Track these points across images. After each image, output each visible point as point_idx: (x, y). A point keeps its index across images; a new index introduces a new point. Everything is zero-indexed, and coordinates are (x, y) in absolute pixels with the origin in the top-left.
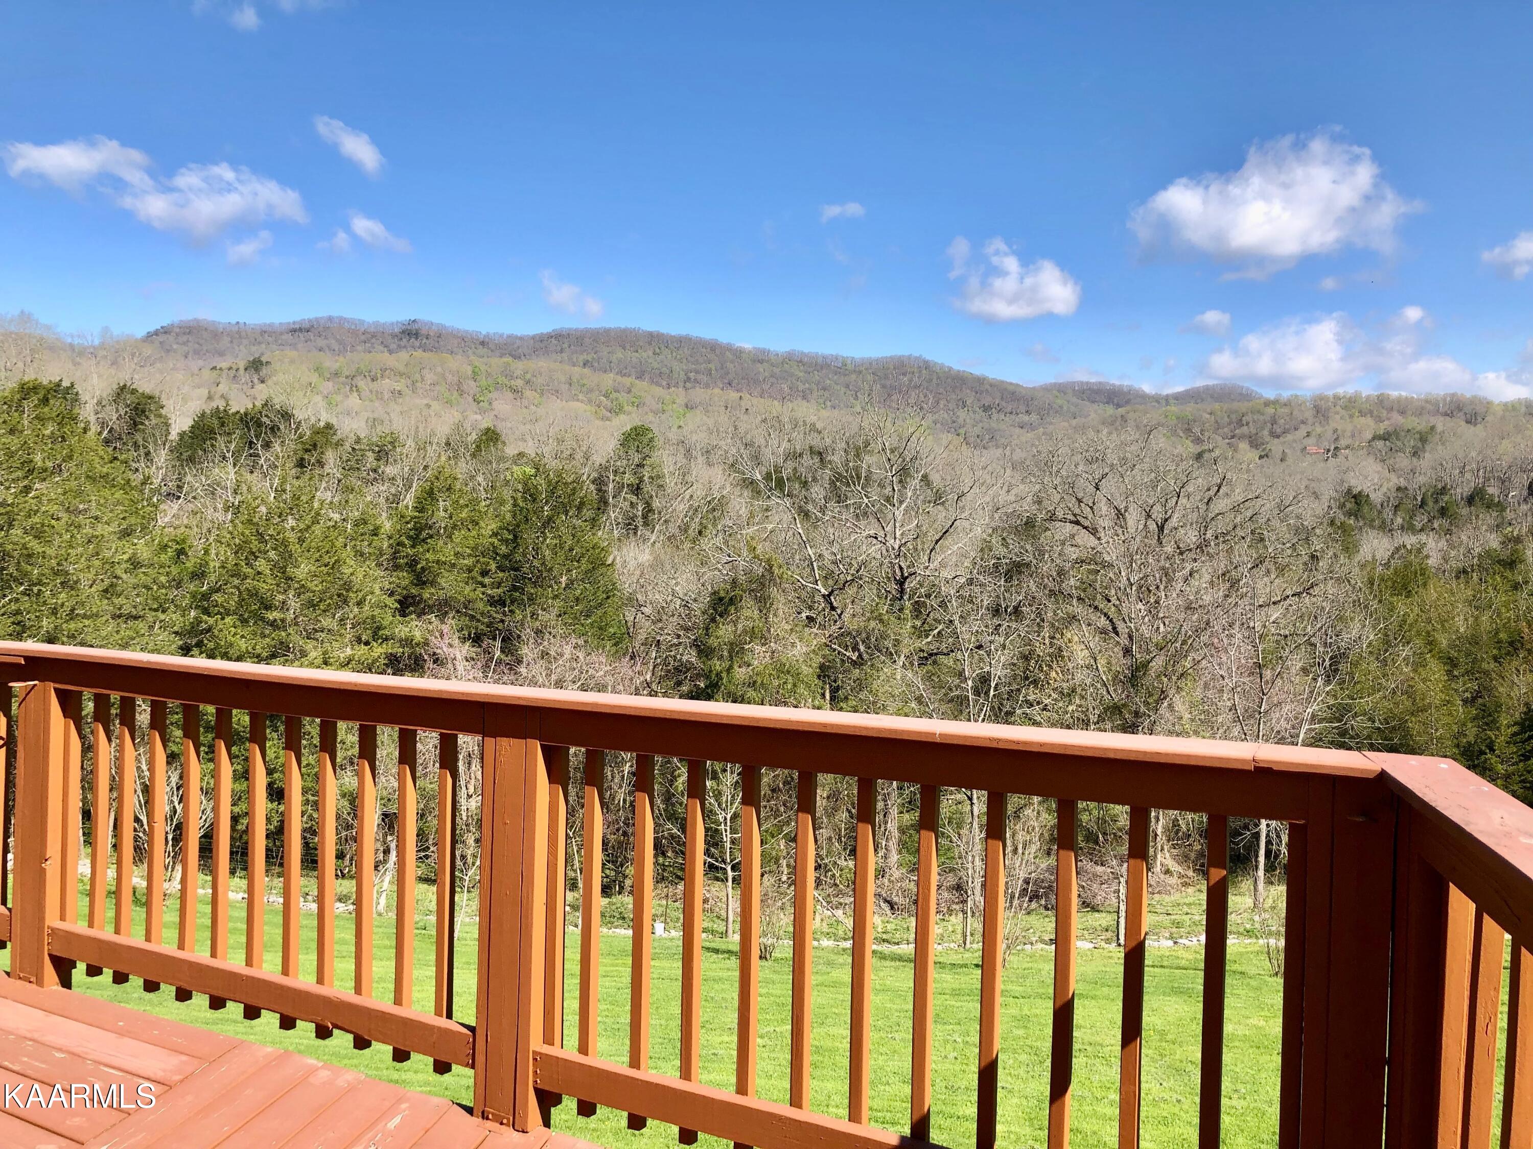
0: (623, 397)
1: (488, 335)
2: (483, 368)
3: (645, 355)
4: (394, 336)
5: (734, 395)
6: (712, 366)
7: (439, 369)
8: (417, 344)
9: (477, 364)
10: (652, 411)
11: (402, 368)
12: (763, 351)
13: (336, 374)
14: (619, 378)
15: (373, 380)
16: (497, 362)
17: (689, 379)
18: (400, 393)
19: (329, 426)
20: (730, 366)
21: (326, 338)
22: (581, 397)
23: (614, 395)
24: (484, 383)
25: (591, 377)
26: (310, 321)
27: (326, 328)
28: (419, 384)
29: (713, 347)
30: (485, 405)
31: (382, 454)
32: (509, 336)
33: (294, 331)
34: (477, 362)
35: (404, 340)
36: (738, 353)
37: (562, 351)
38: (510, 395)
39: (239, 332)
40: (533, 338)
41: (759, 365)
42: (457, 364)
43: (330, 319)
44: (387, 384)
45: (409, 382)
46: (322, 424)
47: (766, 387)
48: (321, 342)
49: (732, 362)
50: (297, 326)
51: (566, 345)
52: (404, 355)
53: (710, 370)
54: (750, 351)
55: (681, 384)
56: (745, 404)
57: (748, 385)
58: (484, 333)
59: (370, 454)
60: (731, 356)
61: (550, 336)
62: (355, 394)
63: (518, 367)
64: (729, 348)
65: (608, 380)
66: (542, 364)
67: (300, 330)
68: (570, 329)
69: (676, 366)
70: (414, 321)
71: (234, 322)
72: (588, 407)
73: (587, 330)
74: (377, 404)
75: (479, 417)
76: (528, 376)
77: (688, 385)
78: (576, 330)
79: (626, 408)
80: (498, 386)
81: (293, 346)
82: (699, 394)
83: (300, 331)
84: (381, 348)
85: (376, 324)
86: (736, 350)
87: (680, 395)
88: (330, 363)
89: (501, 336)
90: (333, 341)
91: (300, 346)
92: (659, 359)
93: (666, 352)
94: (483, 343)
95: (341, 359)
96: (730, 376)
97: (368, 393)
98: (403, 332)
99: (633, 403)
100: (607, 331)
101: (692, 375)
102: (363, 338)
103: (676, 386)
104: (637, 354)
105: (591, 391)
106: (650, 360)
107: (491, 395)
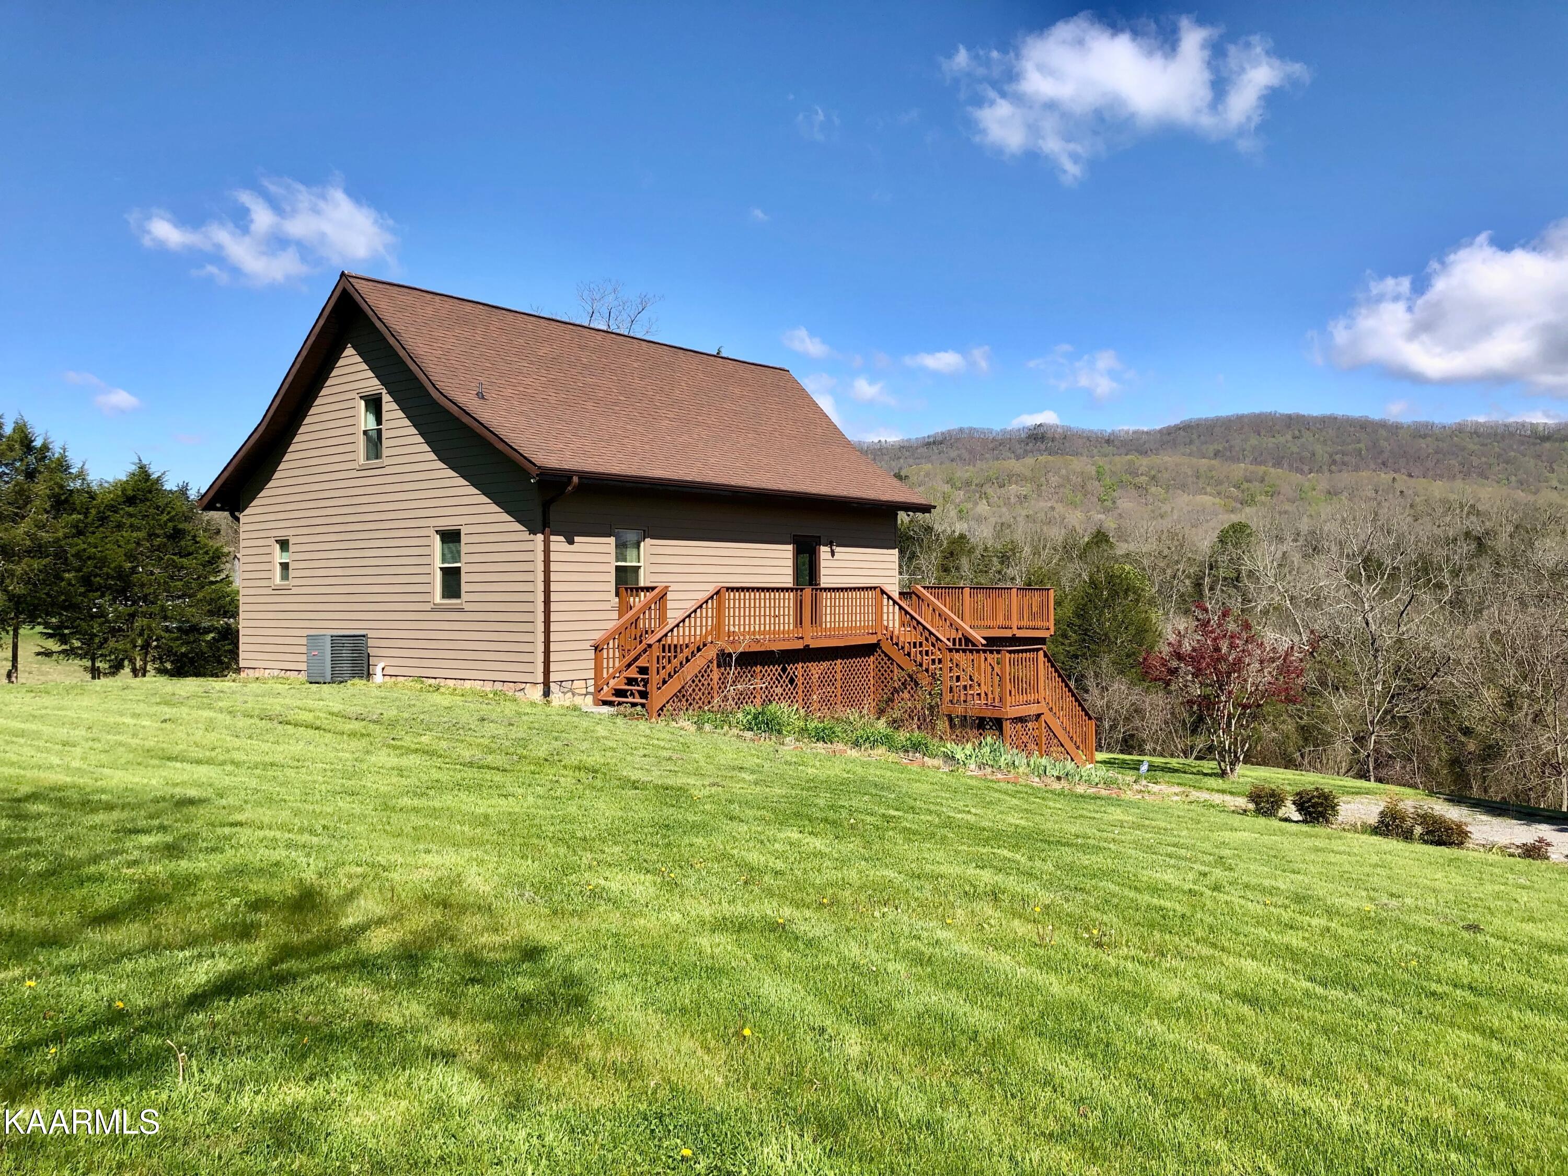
0: (1255, 486)
1: (1113, 433)
2: (1107, 467)
3: (1282, 440)
4: (1020, 441)
5: (1385, 477)
6: (1362, 445)
7: (1064, 472)
8: (1043, 447)
9: (1101, 464)
10: (1288, 500)
11: (1028, 474)
12: (1426, 425)
13: (968, 483)
14: (1252, 468)
15: (1000, 487)
16: (1121, 461)
17: (1334, 462)
18: (1025, 497)
19: (962, 537)
20: (1384, 444)
21: (958, 449)
22: (1208, 489)
23: (1245, 485)
24: (1108, 481)
25: (1221, 468)
26: (943, 434)
27: (957, 440)
28: (1044, 487)
29: (1364, 425)
30: (1108, 504)
31: (1004, 559)
32: (1135, 432)
33: (929, 444)
34: (1101, 461)
35: (1031, 445)
36: (1394, 429)
37: (1191, 442)
38: (1134, 493)
39: (880, 450)
40: (1160, 431)
41: (1421, 440)
42: (1080, 465)
43: (961, 430)
44: (1013, 489)
45: (1035, 487)
46: (957, 534)
47: (1430, 464)
48: (953, 454)
49: (1386, 440)
50: (931, 440)
51: (1195, 436)
52: (1029, 461)
53: (1360, 450)
54: (1409, 426)
55: (1325, 468)
56: (1399, 486)
57: (1407, 463)
58: (1109, 431)
59: (995, 559)
60: (1384, 433)
61: (1177, 428)
62: (984, 501)
63: (1143, 463)
64: (1383, 425)
65: (1239, 469)
66: (1168, 459)
67: (934, 443)
68: (1200, 419)
69: (1319, 449)
70: (1040, 425)
71: (876, 441)
72: (1217, 500)
73: (1218, 419)
74: (1004, 510)
75: (1102, 517)
76: (1153, 473)
77: (1333, 467)
78: (1206, 420)
79: (1258, 498)
80: (1121, 484)
81: (928, 459)
82: (1345, 478)
83: (936, 444)
84: (1009, 455)
85: (1004, 432)
86: (1392, 426)
87: (1323, 482)
88: (963, 472)
89: (1127, 432)
90: (964, 451)
91: (934, 457)
92: (1299, 442)
93: (1307, 435)
94: (1108, 441)
95: (971, 468)
96: (1386, 455)
97: (996, 499)
98: (1029, 437)
99: (1267, 492)
100: (1240, 418)
101: (1338, 457)
102: (991, 446)
103: (1320, 470)
104: (1273, 440)
105: (1219, 483)
106: (1289, 445)
107: (1115, 494)
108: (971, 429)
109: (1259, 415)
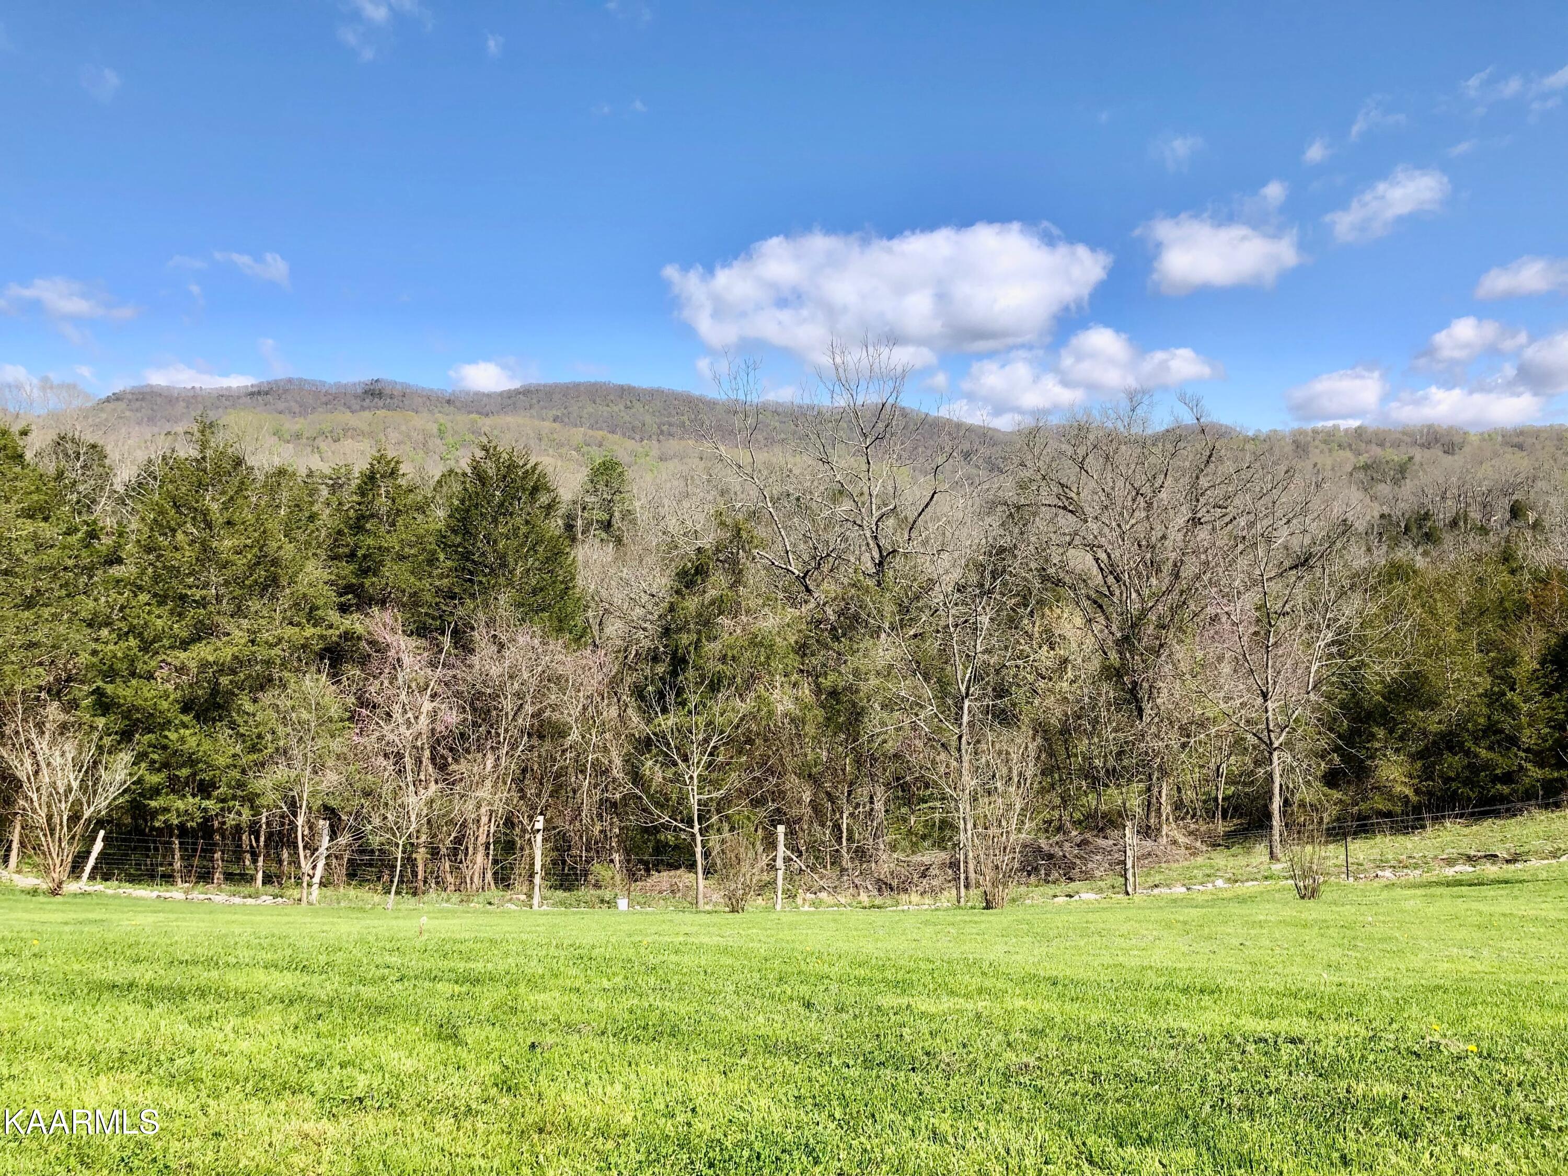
0: (595, 450)
1: (453, 393)
2: (449, 425)
3: (616, 409)
4: (356, 396)
6: (685, 418)
7: (403, 428)
8: (381, 403)
9: (442, 421)
11: (366, 428)
12: (739, 403)
13: (298, 436)
14: (590, 432)
15: (335, 441)
16: (463, 419)
17: (662, 432)
18: (363, 453)
20: (705, 418)
21: (286, 401)
22: (551, 451)
23: (585, 449)
24: (450, 440)
25: (561, 432)
26: (269, 383)
27: (286, 391)
29: (687, 399)
30: (451, 463)
32: (475, 394)
33: (252, 394)
34: (442, 418)
35: (367, 401)
36: (712, 405)
37: (531, 407)
39: (194, 397)
40: (501, 394)
41: (734, 416)
42: (423, 422)
43: (290, 381)
44: (350, 444)
45: (373, 442)
48: (281, 405)
49: (706, 413)
50: (256, 389)
51: (534, 401)
52: (367, 414)
53: (684, 423)
55: (654, 437)
57: (723, 436)
58: (450, 391)
60: (705, 408)
61: (518, 392)
62: (317, 456)
63: (486, 423)
64: (702, 400)
65: (579, 434)
66: (510, 420)
67: (259, 393)
68: (539, 385)
69: (648, 419)
70: (377, 381)
71: (189, 386)
72: (559, 461)
73: (556, 385)
76: (496, 432)
77: (662, 437)
78: (545, 386)
80: (465, 443)
81: (252, 409)
82: (673, 445)
83: (257, 395)
84: (344, 408)
85: (338, 385)
86: (710, 402)
87: (654, 448)
88: (291, 425)
89: (467, 394)
90: (293, 404)
91: (259, 409)
92: (630, 412)
93: (638, 405)
94: (449, 402)
95: (302, 420)
96: (705, 428)
97: (330, 454)
98: (366, 392)
99: (605, 456)
100: (577, 386)
101: (665, 428)
102: (324, 399)
103: (650, 439)
104: (608, 409)
105: (561, 444)
106: (622, 414)
107: (458, 453)
108: (300, 380)
109: (595, 384)
